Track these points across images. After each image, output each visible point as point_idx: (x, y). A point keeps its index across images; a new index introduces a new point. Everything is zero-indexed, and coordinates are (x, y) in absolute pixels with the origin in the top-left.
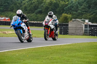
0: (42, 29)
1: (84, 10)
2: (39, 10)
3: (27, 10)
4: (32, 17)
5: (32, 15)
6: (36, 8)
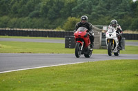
2: (35, 12)
3: (17, 13)
4: (25, 23)
6: (30, 9)
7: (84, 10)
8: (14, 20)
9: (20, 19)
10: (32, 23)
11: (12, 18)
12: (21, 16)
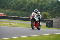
0: (30, 23)
1: (56, 10)
3: (14, 8)
4: (18, 14)
5: (18, 12)
6: (21, 7)
7: (49, 9)
8: (13, 12)
9: (16, 11)
10: (21, 14)
11: (12, 11)
12: (16, 10)
